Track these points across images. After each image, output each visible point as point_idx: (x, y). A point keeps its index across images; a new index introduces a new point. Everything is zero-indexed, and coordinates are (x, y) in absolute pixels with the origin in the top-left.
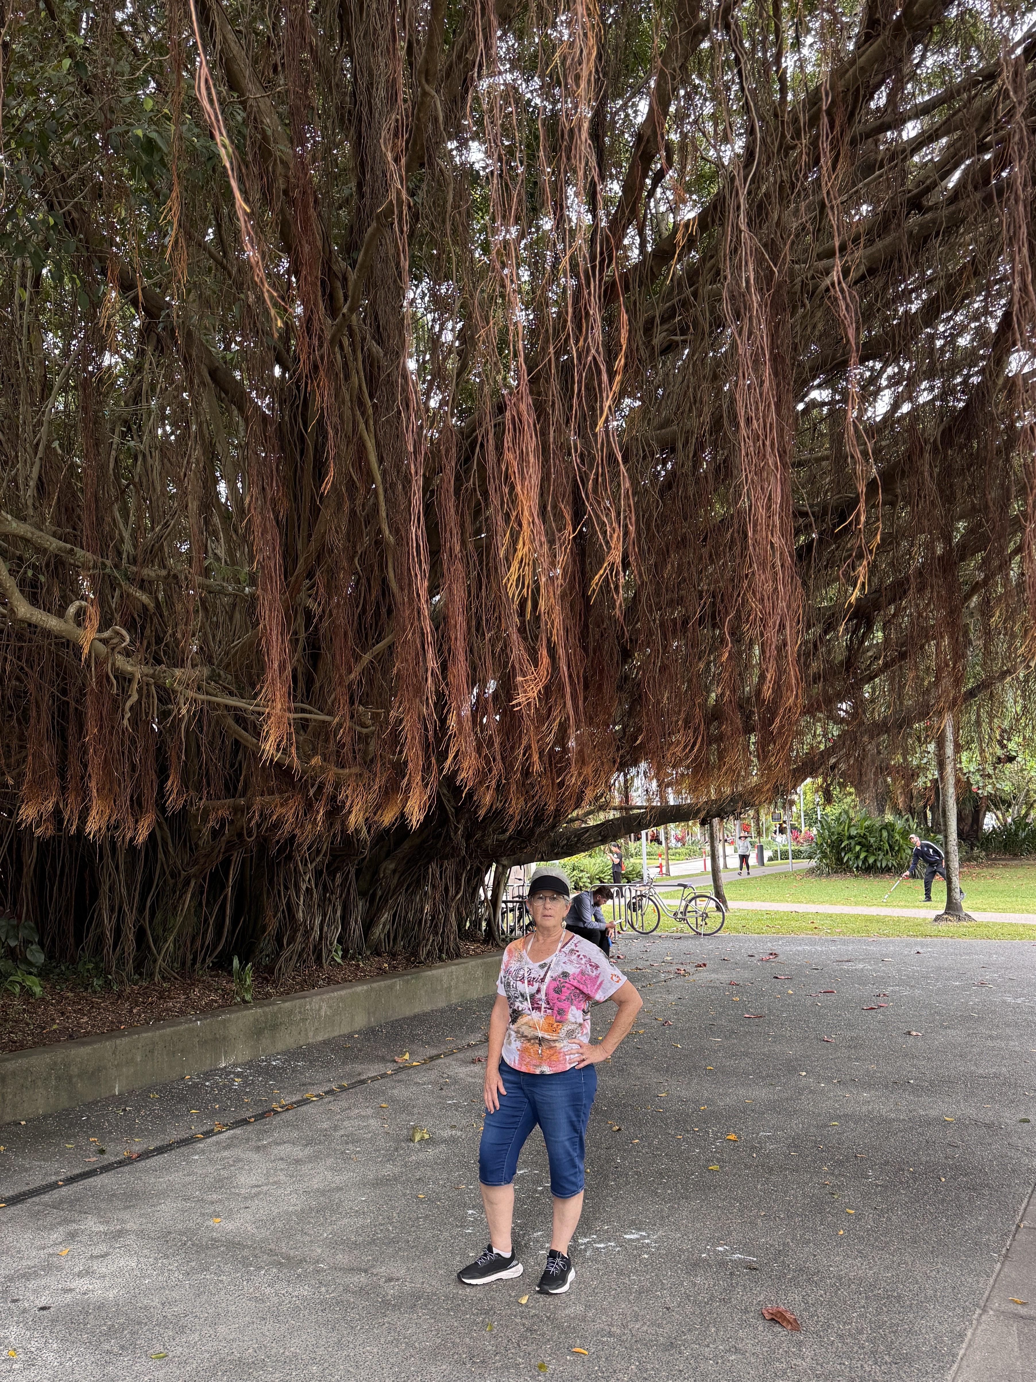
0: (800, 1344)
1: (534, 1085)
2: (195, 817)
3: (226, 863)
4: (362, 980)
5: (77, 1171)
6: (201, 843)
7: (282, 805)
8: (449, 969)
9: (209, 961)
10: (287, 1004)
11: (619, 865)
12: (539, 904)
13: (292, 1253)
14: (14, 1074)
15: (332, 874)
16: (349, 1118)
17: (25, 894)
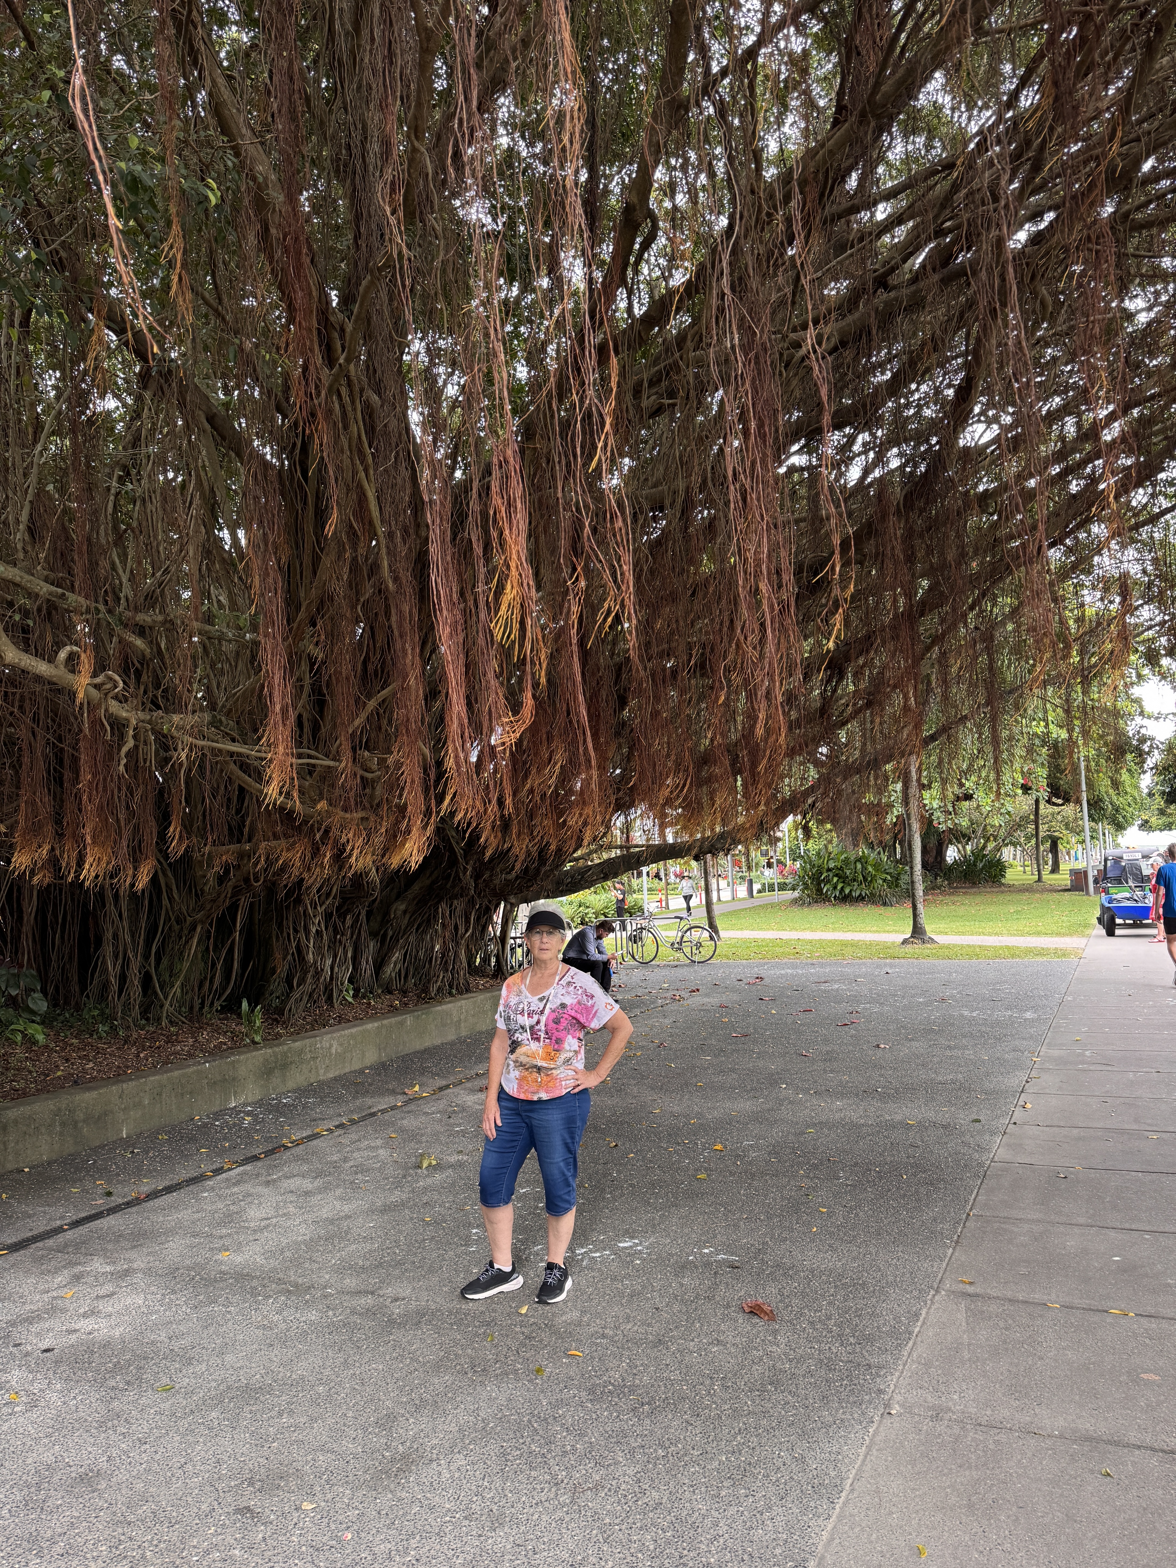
0: (775, 1332)
1: (531, 1111)
2: (201, 863)
3: (233, 908)
4: (373, 1018)
5: (83, 1215)
6: (206, 888)
7: (288, 850)
8: (459, 1004)
9: (217, 1005)
10: (298, 1044)
11: (623, 900)
12: (536, 938)
13: (300, 1281)
14: (16, 1122)
15: (342, 916)
16: (359, 1150)
17: (26, 943)
